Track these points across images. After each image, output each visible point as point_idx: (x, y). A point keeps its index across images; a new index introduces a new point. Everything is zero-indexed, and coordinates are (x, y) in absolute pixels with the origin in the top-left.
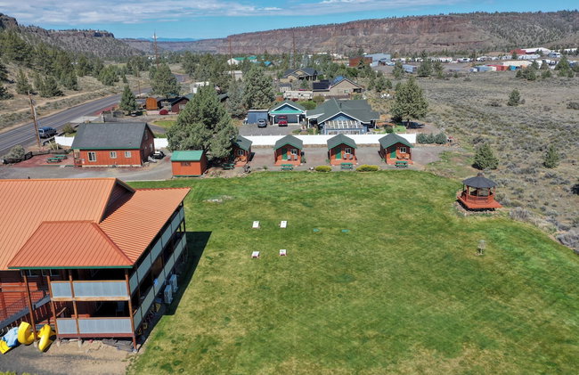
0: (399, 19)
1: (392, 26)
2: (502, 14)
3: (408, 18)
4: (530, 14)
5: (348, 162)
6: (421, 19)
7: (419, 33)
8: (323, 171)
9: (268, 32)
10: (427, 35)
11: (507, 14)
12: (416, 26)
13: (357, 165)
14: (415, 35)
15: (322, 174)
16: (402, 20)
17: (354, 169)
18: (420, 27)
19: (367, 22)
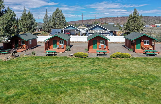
0: (115, 17)
1: (113, 19)
2: (144, 17)
3: (117, 17)
4: (153, 17)
5: (102, 50)
6: (121, 17)
7: (121, 21)
8: (81, 57)
9: (78, 21)
10: (123, 22)
11: (146, 17)
12: (120, 19)
13: (110, 53)
14: (120, 22)
15: (80, 60)
16: (116, 18)
17: (108, 56)
18: (121, 20)
19: (106, 18)
